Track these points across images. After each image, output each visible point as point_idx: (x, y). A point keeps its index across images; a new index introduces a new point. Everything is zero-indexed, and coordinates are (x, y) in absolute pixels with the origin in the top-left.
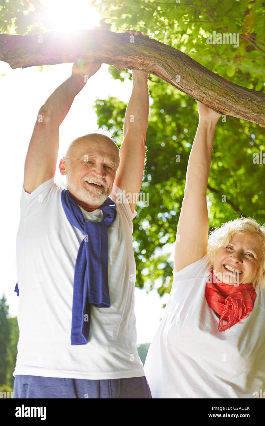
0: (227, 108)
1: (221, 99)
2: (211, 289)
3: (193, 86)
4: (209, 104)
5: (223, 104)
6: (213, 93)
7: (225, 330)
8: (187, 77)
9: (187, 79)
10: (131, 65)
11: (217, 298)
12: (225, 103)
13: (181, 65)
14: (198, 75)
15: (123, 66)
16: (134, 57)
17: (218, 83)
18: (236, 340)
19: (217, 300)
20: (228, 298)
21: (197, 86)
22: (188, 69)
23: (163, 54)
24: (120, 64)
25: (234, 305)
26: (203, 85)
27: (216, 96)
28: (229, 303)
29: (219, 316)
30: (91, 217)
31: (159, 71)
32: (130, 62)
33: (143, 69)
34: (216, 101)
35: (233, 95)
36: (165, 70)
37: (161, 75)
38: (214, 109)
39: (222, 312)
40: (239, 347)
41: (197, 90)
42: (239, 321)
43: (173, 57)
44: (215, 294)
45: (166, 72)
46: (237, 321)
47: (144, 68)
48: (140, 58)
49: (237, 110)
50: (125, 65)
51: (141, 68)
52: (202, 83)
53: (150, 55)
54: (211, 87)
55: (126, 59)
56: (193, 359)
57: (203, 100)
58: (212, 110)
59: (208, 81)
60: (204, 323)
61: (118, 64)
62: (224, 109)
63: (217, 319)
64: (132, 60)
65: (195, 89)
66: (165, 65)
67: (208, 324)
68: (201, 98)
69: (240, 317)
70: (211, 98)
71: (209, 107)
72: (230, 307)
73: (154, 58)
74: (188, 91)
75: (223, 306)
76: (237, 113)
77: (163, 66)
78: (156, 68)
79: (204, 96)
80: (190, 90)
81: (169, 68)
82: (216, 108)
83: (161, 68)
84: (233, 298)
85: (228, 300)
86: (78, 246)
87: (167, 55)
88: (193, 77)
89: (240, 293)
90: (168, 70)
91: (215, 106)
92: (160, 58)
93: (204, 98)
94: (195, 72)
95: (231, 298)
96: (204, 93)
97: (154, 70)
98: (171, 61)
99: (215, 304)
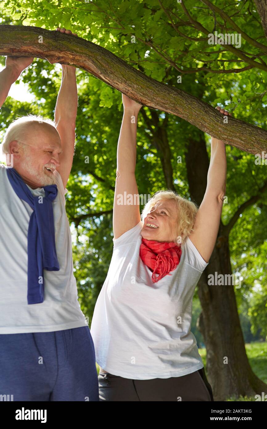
0: (149, 100)
1: (144, 92)
2: (145, 250)
3: (120, 80)
4: (133, 96)
5: (146, 96)
6: (137, 86)
7: (157, 281)
8: (115, 72)
9: (115, 74)
10: (63, 60)
11: (150, 255)
12: (147, 95)
13: (109, 61)
14: (125, 71)
15: (56, 61)
16: (66, 52)
17: (141, 78)
18: (167, 288)
19: (150, 257)
20: (158, 256)
21: (124, 80)
22: (115, 65)
23: (93, 52)
24: (53, 59)
25: (164, 260)
26: (129, 79)
27: (140, 89)
28: (160, 259)
29: (152, 271)
30: (37, 193)
31: (88, 66)
32: (62, 57)
33: (73, 64)
34: (140, 93)
35: (154, 89)
36: (95, 66)
37: (90, 70)
38: (137, 101)
39: (154, 266)
40: (169, 293)
41: (123, 83)
42: (168, 273)
43: (102, 54)
44: (148, 253)
45: (95, 67)
46: (167, 273)
47: (75, 63)
48: (72, 54)
49: (158, 101)
50: (58, 59)
51: (72, 63)
52: (128, 78)
53: (81, 51)
54: (135, 81)
55: (59, 54)
56: (133, 308)
57: (127, 93)
58: (135, 102)
59: (133, 76)
60: (140, 277)
61: (51, 58)
62: (146, 101)
63: (151, 273)
64: (64, 55)
65: (121, 83)
66: (95, 61)
67: (143, 277)
68: (127, 91)
69: (169, 270)
70: (136, 90)
71: (133, 99)
72: (160, 263)
73: (85, 54)
74: (115, 84)
75: (155, 262)
76: (157, 104)
77: (93, 62)
78: (86, 64)
79: (130, 89)
80: (117, 84)
81: (99, 64)
82: (139, 99)
83: (91, 64)
84: (162, 255)
85: (158, 257)
86: (29, 218)
87: (97, 52)
88: (120, 72)
89: (167, 251)
90: (97, 66)
91: (138, 98)
92: (90, 54)
93: (129, 91)
94: (122, 68)
95: (160, 255)
96: (130, 86)
97: (85, 65)
98: (101, 57)
99: (148, 260)
